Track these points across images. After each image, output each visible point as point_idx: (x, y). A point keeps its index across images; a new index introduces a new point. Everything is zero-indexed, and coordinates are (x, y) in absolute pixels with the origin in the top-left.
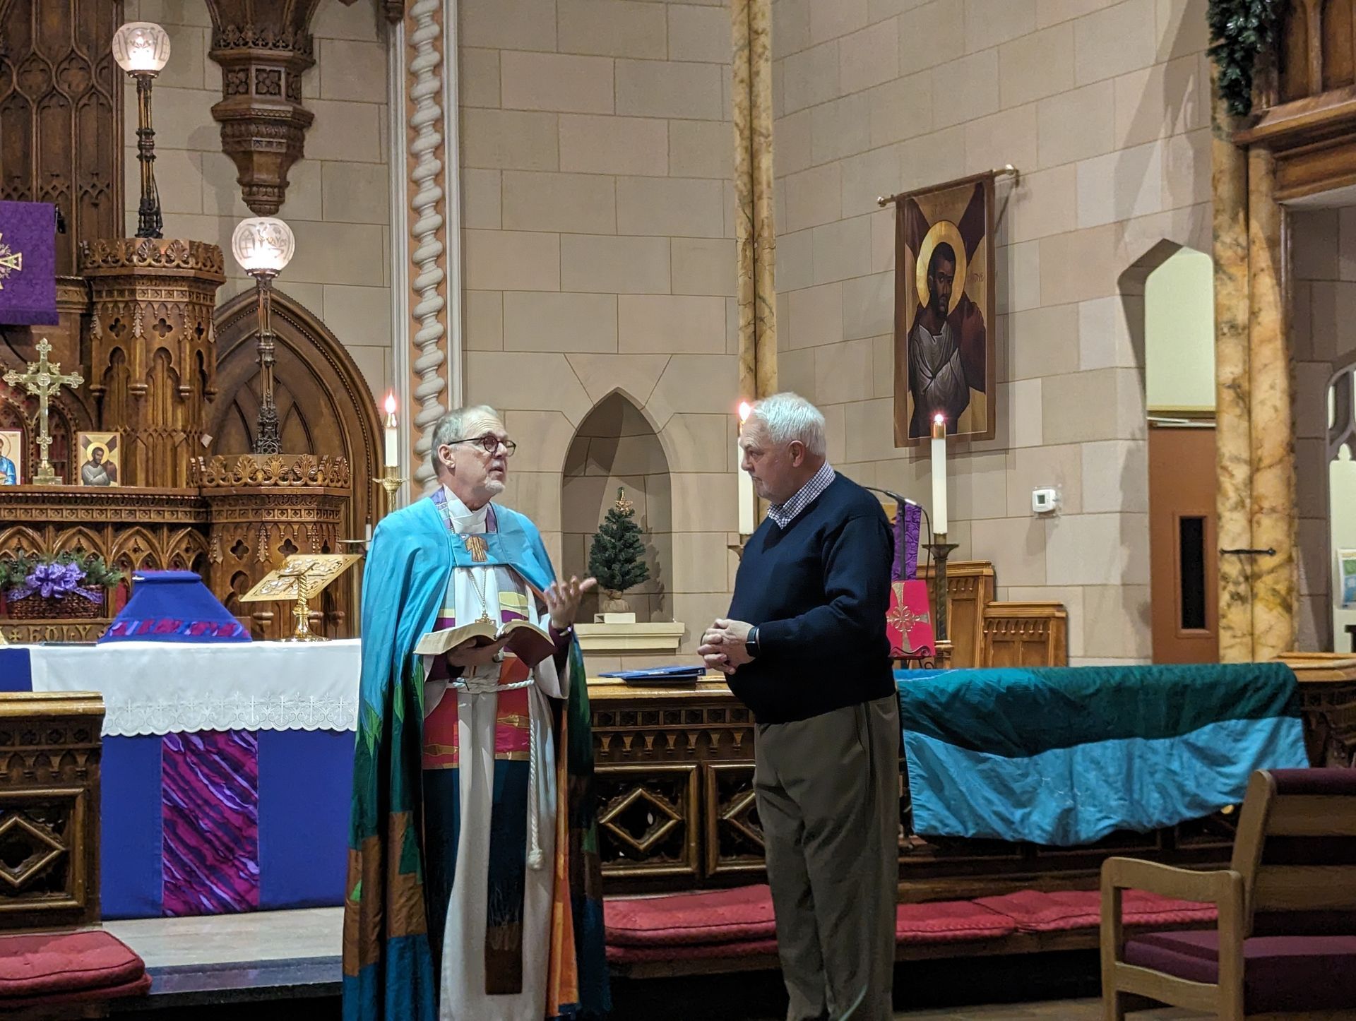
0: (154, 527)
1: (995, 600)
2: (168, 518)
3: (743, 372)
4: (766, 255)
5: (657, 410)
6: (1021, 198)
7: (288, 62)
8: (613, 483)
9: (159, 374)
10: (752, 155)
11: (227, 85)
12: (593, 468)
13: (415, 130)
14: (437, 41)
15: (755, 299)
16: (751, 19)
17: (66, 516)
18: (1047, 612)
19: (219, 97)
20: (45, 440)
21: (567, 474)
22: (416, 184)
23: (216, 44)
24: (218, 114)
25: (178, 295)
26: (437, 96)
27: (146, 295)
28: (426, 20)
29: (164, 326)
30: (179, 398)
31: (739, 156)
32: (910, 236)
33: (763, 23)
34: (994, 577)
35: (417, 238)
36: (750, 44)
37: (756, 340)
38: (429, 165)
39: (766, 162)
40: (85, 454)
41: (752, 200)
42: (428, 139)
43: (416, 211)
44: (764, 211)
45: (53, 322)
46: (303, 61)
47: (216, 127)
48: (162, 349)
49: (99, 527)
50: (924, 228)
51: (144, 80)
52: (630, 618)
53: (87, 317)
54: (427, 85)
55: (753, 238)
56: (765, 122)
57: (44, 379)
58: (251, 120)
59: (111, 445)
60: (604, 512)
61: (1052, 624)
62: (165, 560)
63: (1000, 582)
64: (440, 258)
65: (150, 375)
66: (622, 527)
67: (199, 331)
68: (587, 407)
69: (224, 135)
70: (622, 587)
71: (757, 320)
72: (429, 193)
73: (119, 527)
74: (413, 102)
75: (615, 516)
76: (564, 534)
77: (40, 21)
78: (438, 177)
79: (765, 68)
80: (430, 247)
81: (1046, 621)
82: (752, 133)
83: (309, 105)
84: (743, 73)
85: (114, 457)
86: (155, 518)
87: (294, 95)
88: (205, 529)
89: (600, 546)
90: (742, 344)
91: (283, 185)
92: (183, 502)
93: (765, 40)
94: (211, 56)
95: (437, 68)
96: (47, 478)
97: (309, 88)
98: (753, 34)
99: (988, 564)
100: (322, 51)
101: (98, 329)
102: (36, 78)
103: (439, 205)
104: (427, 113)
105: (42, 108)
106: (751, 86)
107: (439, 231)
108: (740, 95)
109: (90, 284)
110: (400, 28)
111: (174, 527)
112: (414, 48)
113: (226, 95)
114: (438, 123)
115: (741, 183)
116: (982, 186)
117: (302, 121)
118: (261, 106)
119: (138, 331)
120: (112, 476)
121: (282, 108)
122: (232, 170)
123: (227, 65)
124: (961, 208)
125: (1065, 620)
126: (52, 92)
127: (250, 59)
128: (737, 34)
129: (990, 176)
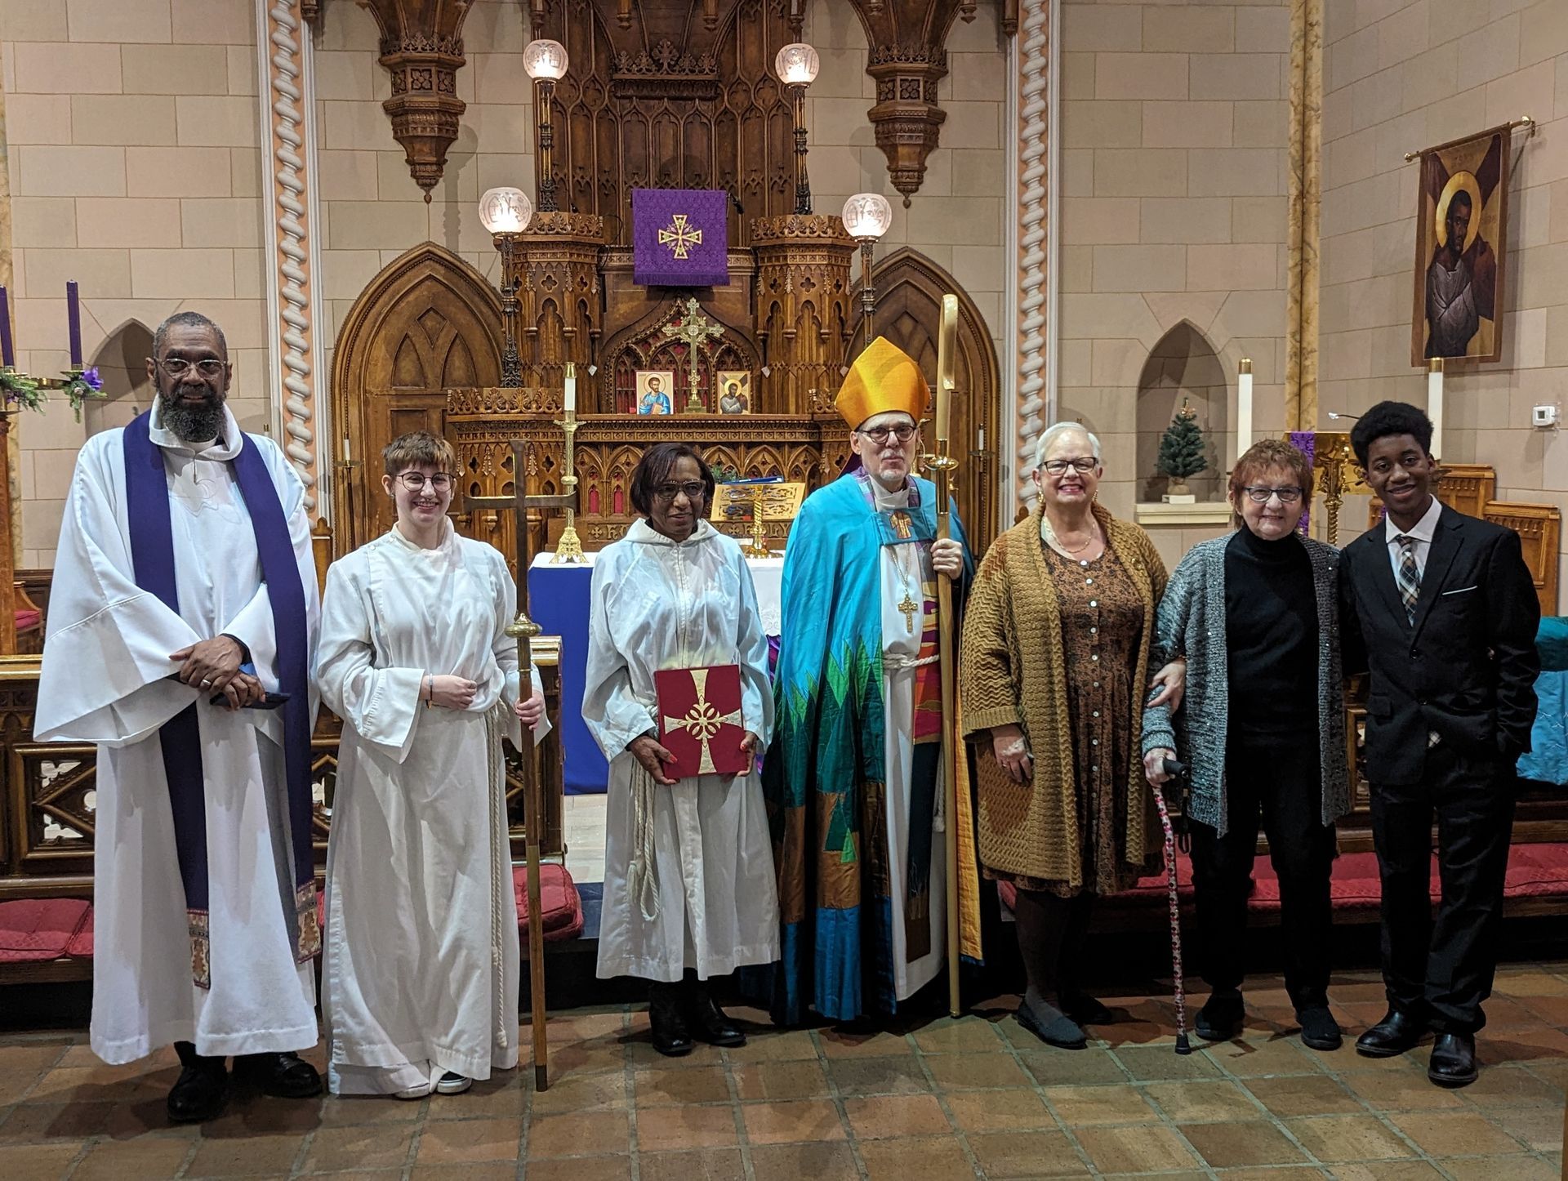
0: (778, 445)
1: (1494, 499)
2: (788, 438)
3: (1290, 303)
4: (1313, 208)
5: (1217, 335)
6: (1534, 147)
7: (927, 73)
8: (1182, 392)
9: (807, 322)
10: (1304, 126)
11: (879, 94)
12: (1167, 382)
13: (1025, 121)
14: (1043, 49)
15: (1302, 245)
16: (1306, 14)
17: (707, 437)
18: (1543, 513)
19: (874, 103)
20: (694, 378)
21: (1144, 386)
22: (1024, 163)
23: (871, 62)
24: (874, 116)
25: (820, 259)
26: (1043, 92)
27: (795, 259)
28: (1035, 32)
29: (809, 283)
30: (821, 340)
31: (1293, 129)
32: (1431, 187)
33: (1317, 17)
34: (1495, 479)
35: (1025, 206)
36: (1305, 35)
37: (1302, 277)
38: (1035, 147)
39: (1315, 131)
40: (723, 389)
41: (1302, 164)
42: (1036, 127)
43: (1025, 185)
44: (1312, 173)
45: (726, 283)
46: (938, 71)
47: (872, 126)
48: (808, 302)
49: (734, 446)
50: (1444, 178)
51: (799, 89)
52: (1191, 499)
53: (754, 279)
54: (1035, 84)
55: (1302, 195)
56: (1316, 99)
57: (693, 330)
58: (895, 120)
59: (743, 381)
60: (1173, 418)
61: (1546, 524)
62: (786, 471)
63: (1500, 484)
64: (1042, 221)
65: (798, 321)
66: (1186, 428)
67: (838, 286)
68: (1159, 335)
69: (877, 133)
70: (1185, 475)
71: (1303, 261)
72: (1035, 169)
73: (750, 445)
74: (1024, 98)
75: (1182, 420)
76: (1139, 433)
77: (743, 54)
78: (1042, 157)
79: (1317, 54)
80: (1035, 212)
81: (1540, 522)
82: (1304, 108)
83: (942, 106)
84: (1299, 60)
85: (745, 391)
86: (777, 438)
87: (931, 98)
88: (818, 446)
89: (1168, 444)
90: (1290, 280)
91: (922, 169)
92: (800, 425)
93: (1318, 30)
94: (869, 72)
95: (1043, 70)
96: (696, 410)
97: (943, 91)
98: (1309, 25)
99: (1489, 468)
100: (954, 63)
101: (762, 288)
102: (740, 97)
103: (1042, 179)
104: (1035, 105)
105: (745, 120)
106: (1305, 70)
107: (1042, 200)
108: (1295, 78)
109: (755, 252)
110: (1015, 39)
111: (794, 445)
112: (1025, 55)
113: (879, 101)
114: (1043, 114)
115: (1294, 150)
116: (1499, 138)
117: (937, 119)
118: (903, 107)
119: (789, 288)
120: (744, 406)
121: (920, 109)
122: (884, 160)
123: (879, 77)
124: (1479, 159)
125: (1559, 522)
126: (751, 108)
127: (896, 71)
128: (1295, 27)
129: (1508, 128)
